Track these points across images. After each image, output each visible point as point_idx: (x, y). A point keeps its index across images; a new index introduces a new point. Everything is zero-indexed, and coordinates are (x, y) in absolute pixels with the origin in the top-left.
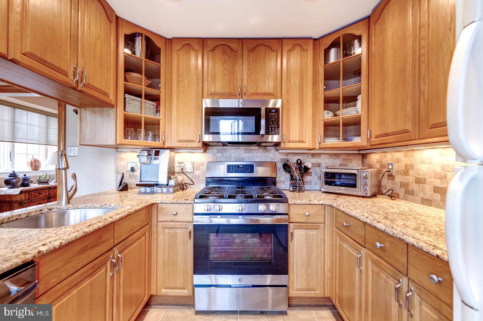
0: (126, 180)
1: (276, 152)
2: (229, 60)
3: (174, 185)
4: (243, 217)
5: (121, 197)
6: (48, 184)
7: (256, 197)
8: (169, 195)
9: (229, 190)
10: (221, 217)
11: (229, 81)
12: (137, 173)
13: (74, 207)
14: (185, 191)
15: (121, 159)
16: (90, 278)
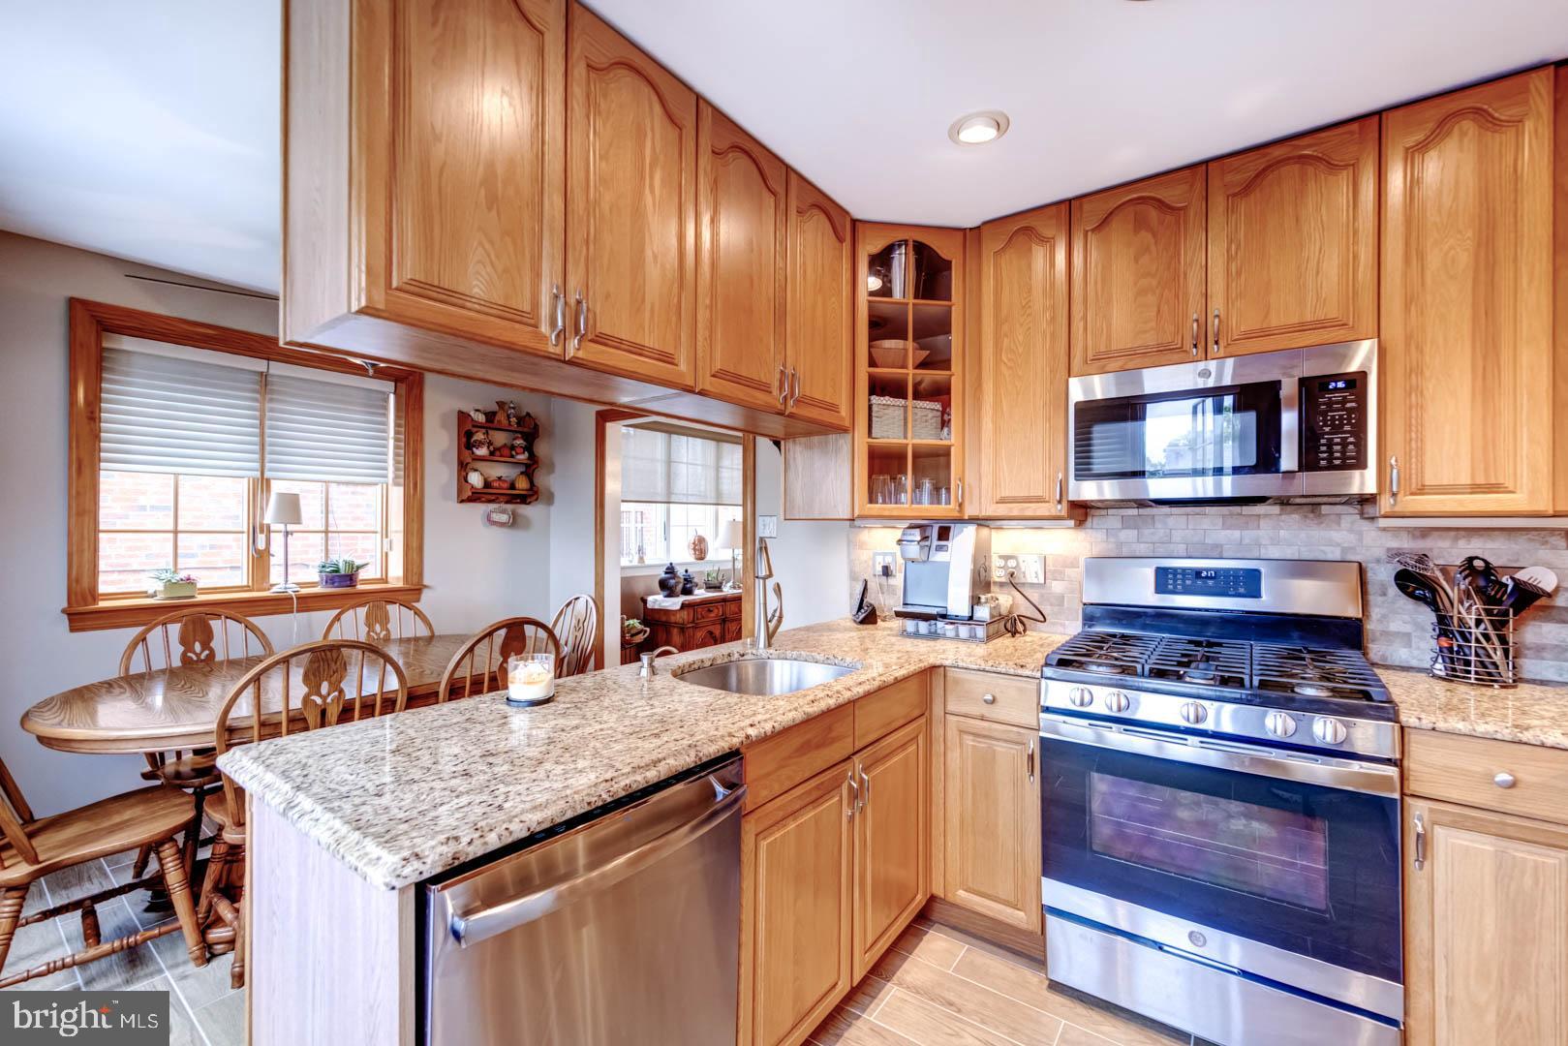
0: (873, 596)
1: (1365, 525)
2: (1156, 243)
3: (989, 621)
4: (1202, 742)
5: (862, 639)
6: (722, 591)
7: (1256, 682)
8: (974, 646)
9: (1160, 648)
10: (1125, 730)
11: (1156, 309)
12: (897, 581)
13: (779, 655)
14: (1019, 640)
15: (862, 546)
16: (814, 808)
